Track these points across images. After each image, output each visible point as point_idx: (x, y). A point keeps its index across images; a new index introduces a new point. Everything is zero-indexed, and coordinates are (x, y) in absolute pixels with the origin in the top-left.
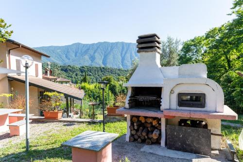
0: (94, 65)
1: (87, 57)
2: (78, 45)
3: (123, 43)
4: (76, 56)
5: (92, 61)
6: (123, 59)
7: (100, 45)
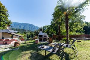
0: (21, 28)
1: (18, 26)
2: (16, 22)
3: (29, 24)
4: (14, 25)
5: (20, 27)
6: (29, 28)
7: (23, 24)
